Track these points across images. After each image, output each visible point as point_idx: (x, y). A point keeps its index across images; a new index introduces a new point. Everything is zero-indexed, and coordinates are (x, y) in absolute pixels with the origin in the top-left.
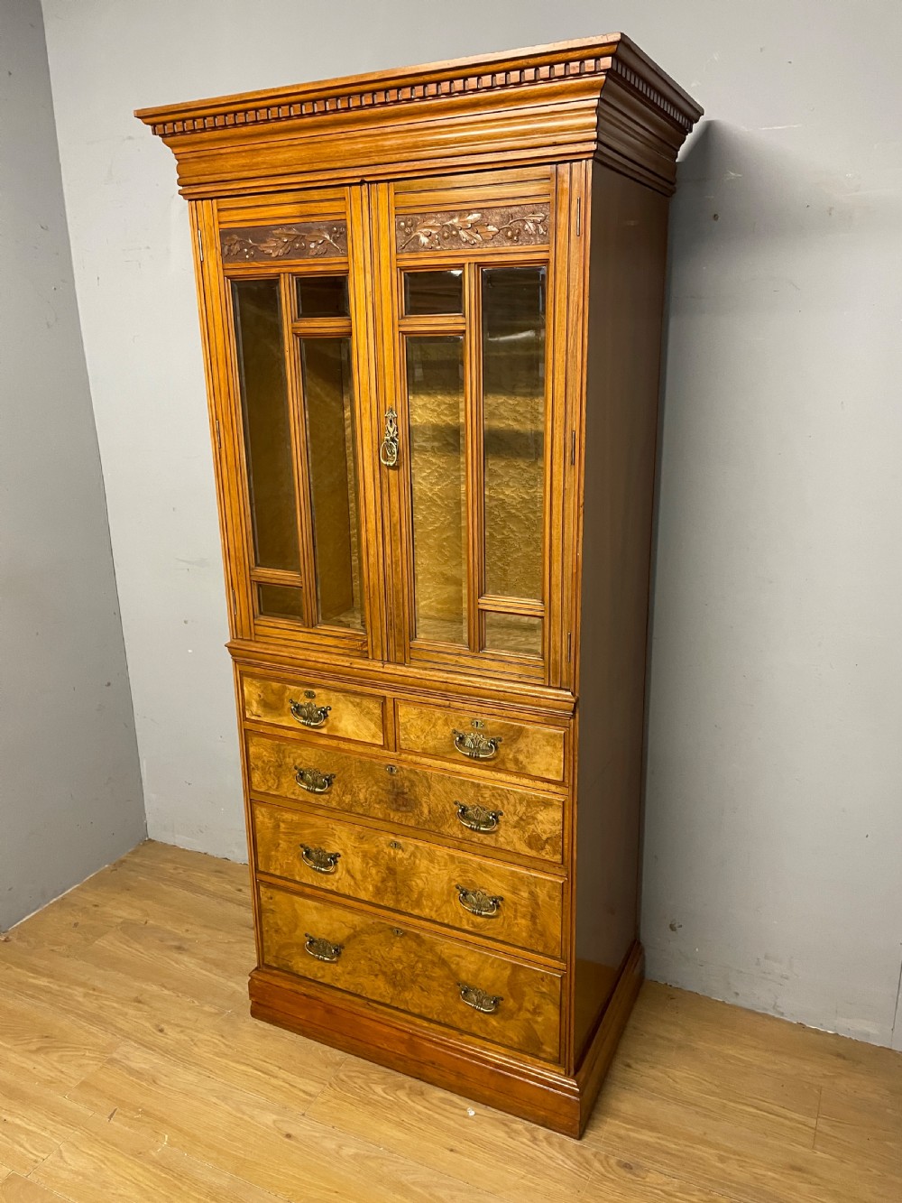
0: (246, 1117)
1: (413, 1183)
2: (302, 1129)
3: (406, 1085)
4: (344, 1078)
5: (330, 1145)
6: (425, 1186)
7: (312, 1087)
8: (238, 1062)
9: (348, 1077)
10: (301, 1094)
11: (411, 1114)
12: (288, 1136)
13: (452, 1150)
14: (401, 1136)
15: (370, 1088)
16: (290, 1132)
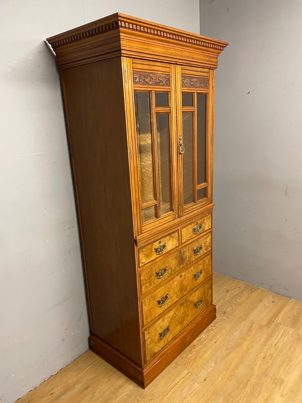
0: (195, 392)
1: (226, 352)
2: (202, 376)
3: (190, 349)
4: (184, 363)
5: (210, 369)
6: (227, 349)
7: (186, 372)
8: (167, 394)
9: (183, 362)
10: (188, 376)
11: (202, 349)
12: (205, 380)
13: (216, 342)
14: (209, 352)
15: (189, 357)
16: (204, 379)
